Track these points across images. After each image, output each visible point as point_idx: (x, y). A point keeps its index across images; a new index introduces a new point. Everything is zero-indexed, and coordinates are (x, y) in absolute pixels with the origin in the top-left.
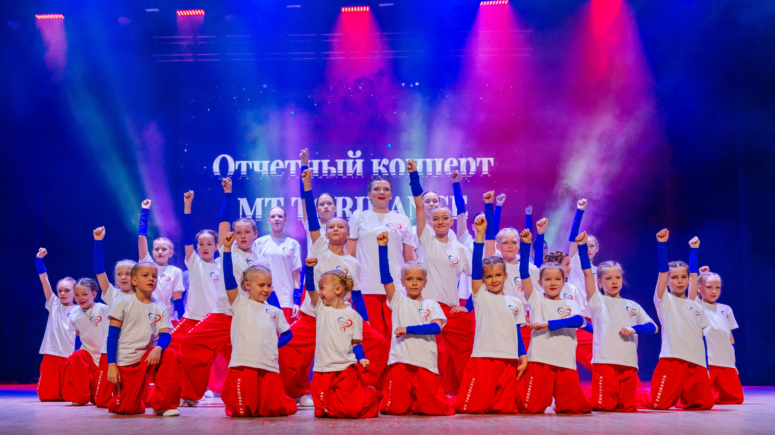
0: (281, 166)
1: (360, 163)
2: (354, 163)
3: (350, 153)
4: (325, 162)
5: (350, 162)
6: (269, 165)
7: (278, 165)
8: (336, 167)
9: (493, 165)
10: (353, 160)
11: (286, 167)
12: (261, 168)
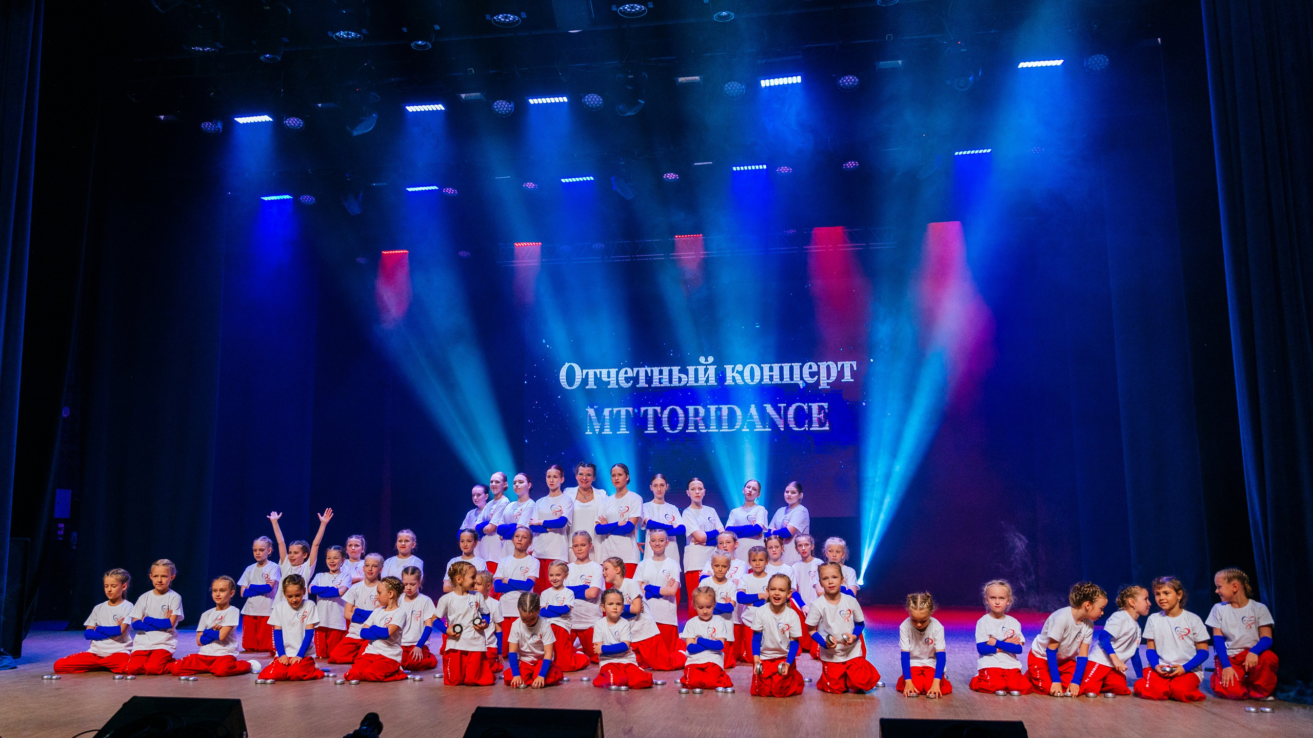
0: (630, 374)
1: (712, 370)
2: (706, 370)
3: (702, 360)
4: (676, 369)
5: (701, 369)
6: (618, 373)
7: (626, 373)
8: (687, 374)
9: (855, 369)
10: (705, 367)
11: (635, 376)
12: (609, 377)
